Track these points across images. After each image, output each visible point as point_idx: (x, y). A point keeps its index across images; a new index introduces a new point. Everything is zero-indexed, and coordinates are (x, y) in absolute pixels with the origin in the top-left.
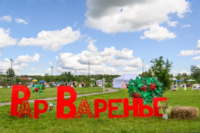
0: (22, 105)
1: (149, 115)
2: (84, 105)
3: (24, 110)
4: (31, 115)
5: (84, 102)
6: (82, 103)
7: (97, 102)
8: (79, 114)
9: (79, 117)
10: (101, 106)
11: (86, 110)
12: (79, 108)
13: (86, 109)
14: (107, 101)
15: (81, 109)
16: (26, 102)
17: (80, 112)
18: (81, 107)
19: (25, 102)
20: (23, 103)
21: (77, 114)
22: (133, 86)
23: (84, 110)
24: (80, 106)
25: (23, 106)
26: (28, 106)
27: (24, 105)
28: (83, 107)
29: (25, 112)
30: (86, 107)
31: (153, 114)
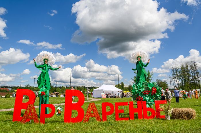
0: (27, 109)
1: (153, 116)
2: (92, 108)
3: (29, 114)
4: (36, 119)
5: (92, 106)
6: (90, 106)
7: (104, 105)
8: (87, 118)
9: (86, 120)
10: (108, 109)
11: (94, 114)
12: (87, 112)
13: (94, 112)
14: (114, 104)
15: (89, 112)
16: (32, 106)
17: (88, 116)
18: (89, 111)
19: (30, 106)
20: (28, 107)
21: (85, 118)
22: (136, 90)
23: (92, 114)
24: (88, 109)
25: (28, 111)
26: (34, 110)
27: (30, 109)
28: (91, 110)
29: (30, 117)
30: (93, 111)
31: (156, 116)
